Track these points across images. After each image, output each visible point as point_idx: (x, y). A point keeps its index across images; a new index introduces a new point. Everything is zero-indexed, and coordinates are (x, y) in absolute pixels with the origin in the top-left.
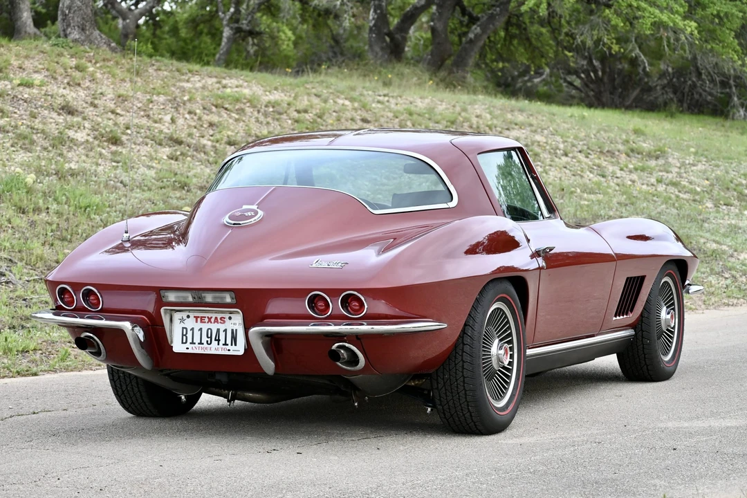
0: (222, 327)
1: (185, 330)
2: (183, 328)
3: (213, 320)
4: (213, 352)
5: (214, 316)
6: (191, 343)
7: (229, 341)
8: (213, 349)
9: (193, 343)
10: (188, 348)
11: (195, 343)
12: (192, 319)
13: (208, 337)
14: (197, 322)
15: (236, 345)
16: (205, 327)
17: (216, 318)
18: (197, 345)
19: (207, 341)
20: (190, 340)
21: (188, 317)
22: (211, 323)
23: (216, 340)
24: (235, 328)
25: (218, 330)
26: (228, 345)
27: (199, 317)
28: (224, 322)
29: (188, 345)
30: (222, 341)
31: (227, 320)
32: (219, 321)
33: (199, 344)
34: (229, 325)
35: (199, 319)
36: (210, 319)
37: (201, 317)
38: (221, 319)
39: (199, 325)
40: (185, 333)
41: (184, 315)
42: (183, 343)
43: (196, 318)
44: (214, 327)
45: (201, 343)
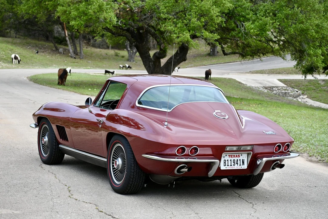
0: (239, 159)
2: (224, 160)
3: (235, 156)
7: (241, 164)
8: (236, 167)
9: (228, 165)
10: (226, 168)
12: (228, 156)
13: (234, 163)
14: (229, 157)
15: (244, 165)
16: (232, 159)
17: (237, 155)
19: (233, 165)
21: (226, 155)
23: (236, 164)
24: (243, 159)
25: (237, 160)
28: (239, 157)
29: (226, 166)
30: (239, 164)
31: (240, 156)
32: (238, 156)
34: (241, 158)
35: (230, 156)
36: (234, 156)
40: (225, 162)
41: (224, 155)
42: (224, 166)
43: (229, 156)
45: (231, 165)
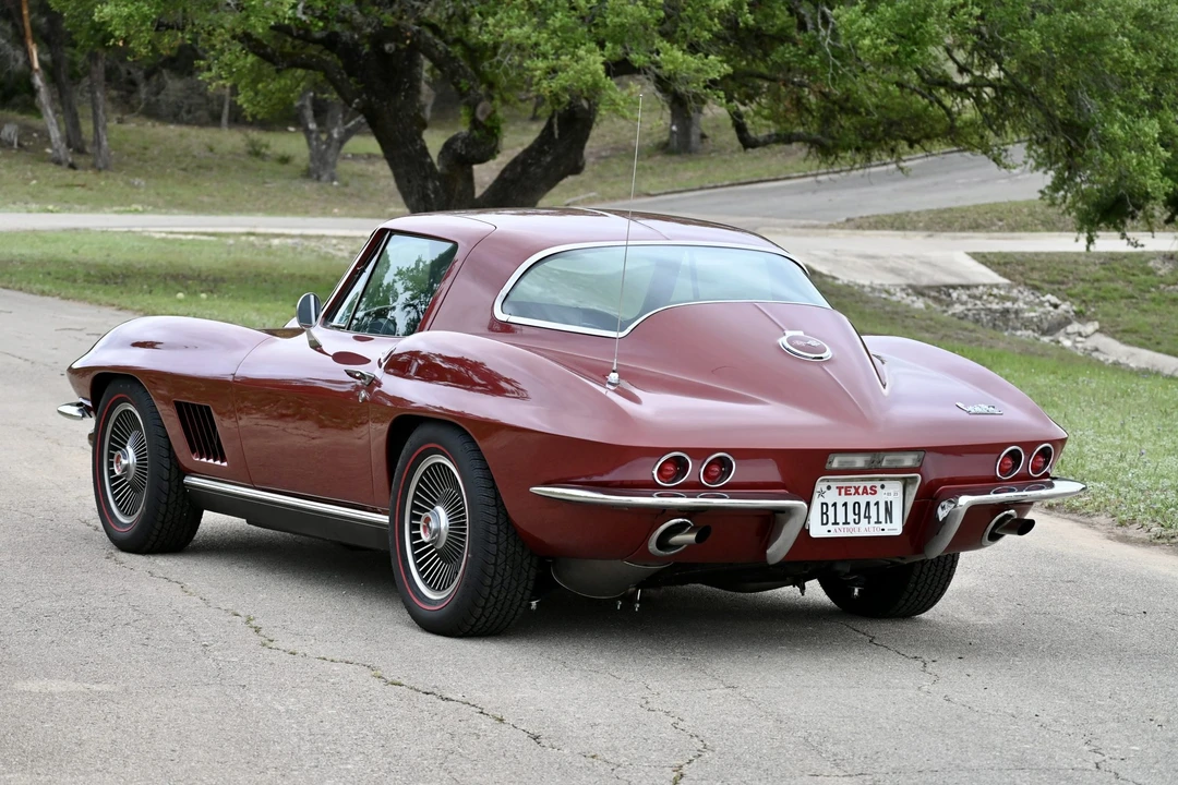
0: (872, 499)
1: (825, 506)
2: (822, 504)
3: (860, 491)
4: (863, 533)
5: (862, 485)
6: (833, 524)
7: (882, 518)
8: (862, 530)
9: (836, 523)
10: (829, 531)
11: (838, 524)
12: (834, 491)
13: (855, 514)
14: (840, 494)
15: (891, 522)
16: (851, 500)
17: (865, 488)
18: (840, 526)
19: (854, 520)
20: (831, 520)
21: (829, 488)
22: (859, 494)
23: (865, 517)
24: (889, 499)
25: (868, 504)
26: (881, 523)
27: (842, 488)
28: (876, 492)
29: (830, 526)
30: (874, 519)
31: (878, 489)
32: (869, 491)
33: (843, 524)
34: (881, 496)
35: (843, 491)
36: (857, 489)
37: (846, 488)
38: (871, 488)
39: (844, 498)
40: (825, 511)
41: (826, 486)
42: (823, 524)
43: (840, 488)
44: (863, 499)
45: (846, 523)
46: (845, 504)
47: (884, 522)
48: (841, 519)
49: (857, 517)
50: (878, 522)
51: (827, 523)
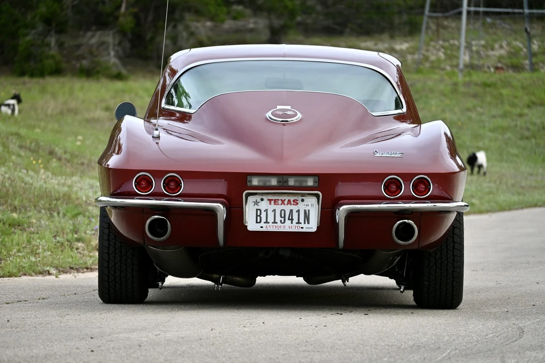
0: (295, 208)
1: (259, 211)
2: (257, 210)
3: (286, 202)
4: (287, 230)
5: (287, 198)
6: (265, 223)
7: (302, 220)
8: (287, 227)
9: (267, 222)
10: (262, 227)
11: (269, 223)
12: (266, 202)
13: (281, 217)
14: (270, 204)
15: (308, 223)
16: (279, 208)
17: (289, 200)
18: (271, 224)
19: (281, 221)
20: (264, 220)
21: (262, 200)
22: (284, 204)
23: (289, 219)
24: (307, 209)
25: (291, 211)
26: (301, 223)
27: (272, 200)
28: (297, 204)
29: (262, 224)
30: (295, 220)
31: (299, 202)
32: (292, 203)
33: (273, 223)
34: (302, 207)
35: (273, 202)
36: (283, 202)
37: (275, 200)
38: (294, 201)
39: (273, 207)
40: (259, 214)
41: (258, 198)
42: (257, 222)
43: (270, 200)
44: (287, 208)
45: (275, 222)
46: (274, 211)
47: (303, 222)
48: (271, 219)
49: (283, 219)
50: (299, 223)
51: (260, 222)
